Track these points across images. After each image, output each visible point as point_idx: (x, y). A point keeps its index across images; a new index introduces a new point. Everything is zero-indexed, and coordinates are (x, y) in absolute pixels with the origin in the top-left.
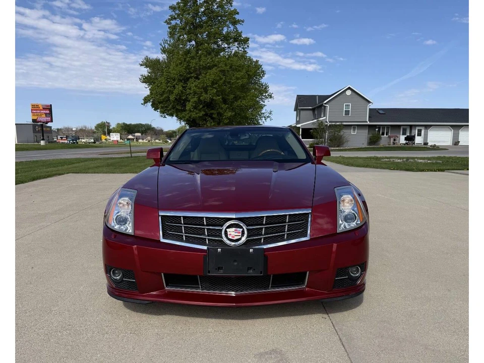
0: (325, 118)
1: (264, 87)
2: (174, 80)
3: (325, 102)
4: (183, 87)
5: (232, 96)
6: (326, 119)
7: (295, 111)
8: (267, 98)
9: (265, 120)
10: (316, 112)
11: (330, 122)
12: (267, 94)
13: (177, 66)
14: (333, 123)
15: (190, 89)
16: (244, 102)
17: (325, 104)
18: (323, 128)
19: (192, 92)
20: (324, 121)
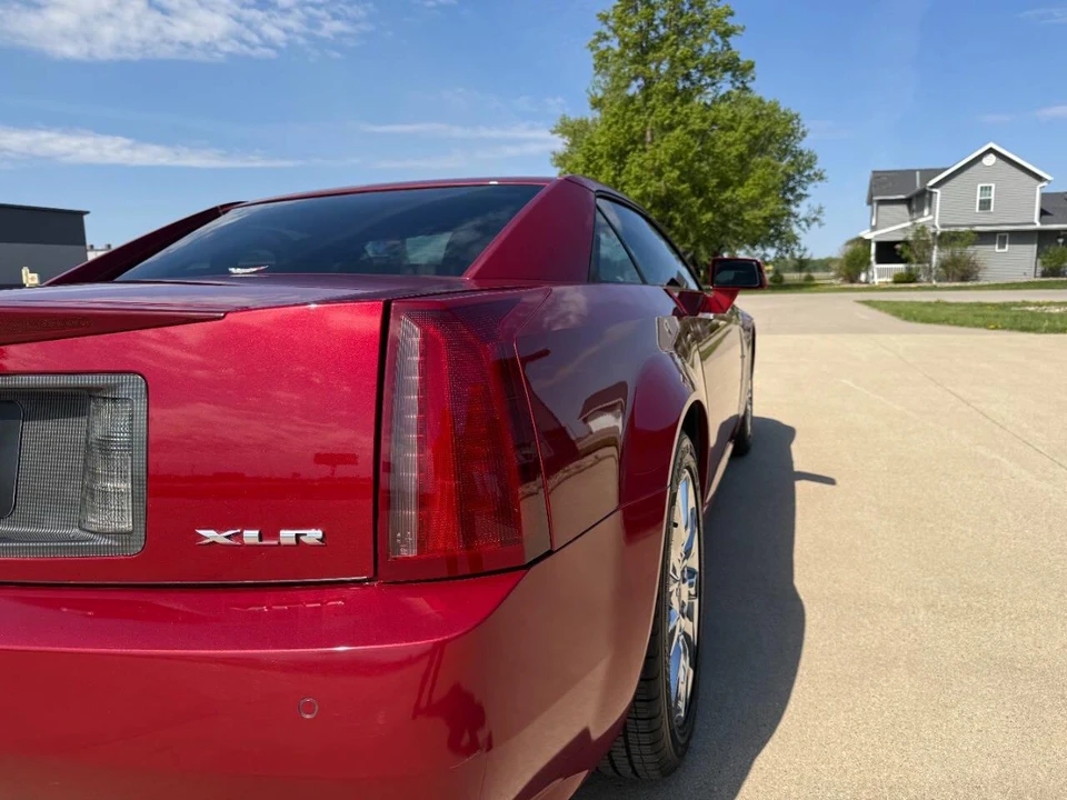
0: (931, 217)
1: (807, 158)
3: (932, 183)
4: (617, 170)
6: (934, 219)
7: (868, 205)
8: (813, 180)
9: (808, 226)
10: (914, 207)
11: (943, 226)
12: (812, 173)
14: (952, 229)
15: (629, 173)
16: (740, 191)
17: (932, 187)
18: (927, 240)
19: (632, 177)
20: (927, 226)
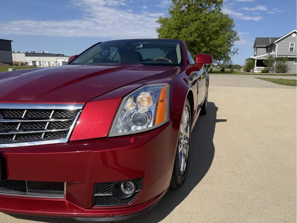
0: (274, 53)
1: (234, 33)
2: (173, 29)
3: (275, 42)
4: (178, 33)
5: (208, 38)
7: (254, 48)
8: (236, 40)
9: (234, 54)
10: (269, 49)
11: (278, 56)
12: (236, 38)
13: (176, 20)
14: (280, 57)
15: (182, 34)
16: (216, 42)
17: (275, 43)
18: (273, 60)
19: (183, 36)
20: (273, 55)
